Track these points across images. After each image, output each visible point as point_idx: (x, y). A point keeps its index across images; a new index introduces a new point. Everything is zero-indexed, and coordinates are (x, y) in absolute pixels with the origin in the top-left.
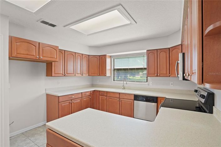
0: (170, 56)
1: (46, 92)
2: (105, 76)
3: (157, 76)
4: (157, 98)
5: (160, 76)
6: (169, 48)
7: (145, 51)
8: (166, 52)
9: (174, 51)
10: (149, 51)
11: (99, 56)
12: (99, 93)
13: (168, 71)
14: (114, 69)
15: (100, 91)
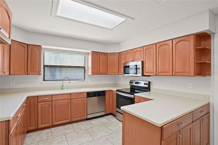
0: (108, 59)
2: (40, 74)
4: (105, 91)
5: (101, 74)
6: (107, 53)
8: (105, 56)
9: (111, 56)
10: (93, 53)
11: (28, 45)
12: (36, 100)
13: (106, 70)
14: (44, 65)
15: (38, 96)
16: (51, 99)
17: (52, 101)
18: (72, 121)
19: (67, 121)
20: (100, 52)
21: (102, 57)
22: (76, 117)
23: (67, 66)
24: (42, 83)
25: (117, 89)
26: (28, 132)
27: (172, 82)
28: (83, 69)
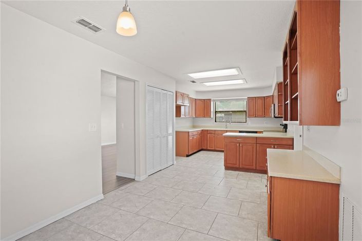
0: (265, 102)
2: (210, 117)
3: (256, 117)
6: (264, 97)
7: (247, 98)
8: (261, 100)
9: (267, 99)
11: (204, 100)
12: (207, 132)
13: (263, 113)
15: (207, 130)
16: (214, 133)
20: (255, 97)
21: (258, 101)
24: (213, 124)
28: (245, 113)
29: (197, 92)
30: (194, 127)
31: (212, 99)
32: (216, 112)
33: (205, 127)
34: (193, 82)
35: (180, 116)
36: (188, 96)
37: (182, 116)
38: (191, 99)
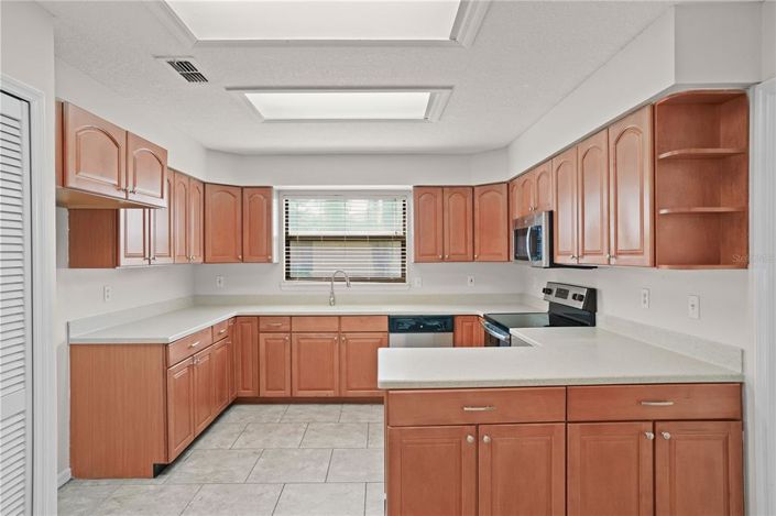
0: (477, 206)
1: (72, 336)
2: (270, 261)
3: (443, 260)
4: (452, 318)
5: (449, 260)
6: (473, 187)
7: (411, 187)
8: (465, 197)
9: (485, 196)
10: (420, 190)
11: (242, 188)
12: (255, 324)
13: (470, 247)
14: (287, 237)
15: (258, 316)
16: (288, 328)
17: (290, 332)
18: (343, 395)
19: (330, 393)
20: (442, 187)
21: (453, 202)
22: (354, 386)
23: (371, 237)
24: (280, 286)
25: (486, 313)
26: (238, 401)
27: (647, 292)
28: (400, 244)
29: (211, 152)
30: (198, 302)
31: (276, 187)
32: (289, 239)
33: (245, 301)
34: (188, 71)
35: (116, 263)
36: (159, 156)
37: (123, 261)
38: (174, 181)
